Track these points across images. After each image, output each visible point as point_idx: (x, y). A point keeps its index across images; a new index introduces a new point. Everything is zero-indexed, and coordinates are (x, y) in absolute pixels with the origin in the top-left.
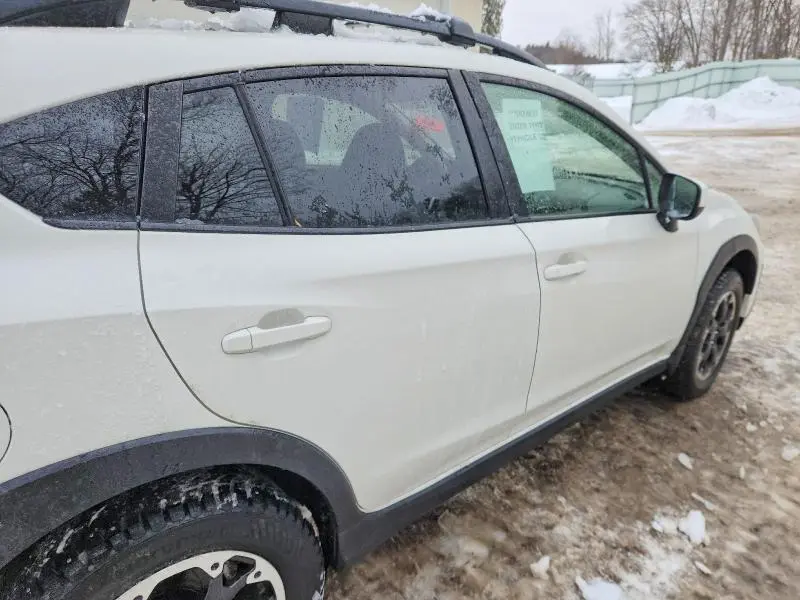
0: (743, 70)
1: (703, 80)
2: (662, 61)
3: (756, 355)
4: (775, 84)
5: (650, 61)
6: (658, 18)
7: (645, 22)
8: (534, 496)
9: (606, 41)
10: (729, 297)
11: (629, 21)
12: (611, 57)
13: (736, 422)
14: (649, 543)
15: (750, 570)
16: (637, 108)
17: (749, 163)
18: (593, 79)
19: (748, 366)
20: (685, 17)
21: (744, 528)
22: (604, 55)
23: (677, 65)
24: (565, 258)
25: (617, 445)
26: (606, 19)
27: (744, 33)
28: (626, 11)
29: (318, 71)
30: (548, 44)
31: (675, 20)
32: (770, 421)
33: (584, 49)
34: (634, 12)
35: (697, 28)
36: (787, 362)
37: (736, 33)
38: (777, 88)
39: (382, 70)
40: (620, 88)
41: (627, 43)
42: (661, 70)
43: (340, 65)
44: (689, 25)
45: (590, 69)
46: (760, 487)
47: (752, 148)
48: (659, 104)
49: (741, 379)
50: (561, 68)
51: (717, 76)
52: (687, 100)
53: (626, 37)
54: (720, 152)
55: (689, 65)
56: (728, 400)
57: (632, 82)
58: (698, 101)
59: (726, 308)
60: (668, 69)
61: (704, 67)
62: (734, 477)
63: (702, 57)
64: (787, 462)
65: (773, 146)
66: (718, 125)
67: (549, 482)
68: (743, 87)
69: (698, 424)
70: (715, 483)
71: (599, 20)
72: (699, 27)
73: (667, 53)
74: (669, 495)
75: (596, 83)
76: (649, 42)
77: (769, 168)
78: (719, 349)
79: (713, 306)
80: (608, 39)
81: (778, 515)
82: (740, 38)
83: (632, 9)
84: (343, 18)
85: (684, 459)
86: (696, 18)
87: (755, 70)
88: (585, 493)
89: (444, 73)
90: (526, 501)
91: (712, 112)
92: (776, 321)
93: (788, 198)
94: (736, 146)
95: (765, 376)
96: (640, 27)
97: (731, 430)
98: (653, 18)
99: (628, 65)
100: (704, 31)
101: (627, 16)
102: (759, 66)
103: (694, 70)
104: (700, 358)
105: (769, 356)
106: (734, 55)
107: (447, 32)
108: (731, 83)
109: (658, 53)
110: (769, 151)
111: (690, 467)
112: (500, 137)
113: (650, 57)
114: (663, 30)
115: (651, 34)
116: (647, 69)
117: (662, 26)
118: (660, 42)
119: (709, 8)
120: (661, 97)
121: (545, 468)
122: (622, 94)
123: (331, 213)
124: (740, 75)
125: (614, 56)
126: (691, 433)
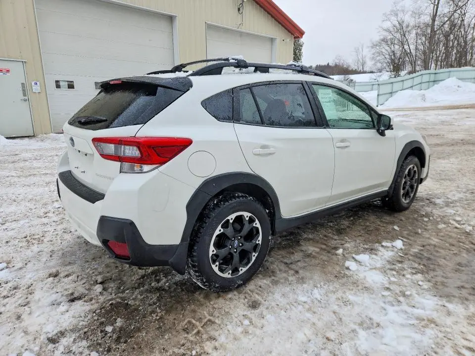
0: (441, 74)
1: (417, 80)
2: (394, 71)
3: (433, 198)
4: (460, 81)
5: (388, 71)
6: (391, 48)
7: (384, 50)
8: (336, 237)
9: (361, 61)
10: (413, 167)
11: (373, 51)
12: (365, 70)
13: (419, 218)
14: (380, 248)
15: (419, 255)
16: (380, 97)
17: (443, 123)
18: (355, 82)
19: (428, 201)
20: (406, 47)
21: (419, 246)
22: (361, 68)
23: (403, 73)
24: (343, 141)
25: (368, 224)
26: (361, 50)
27: (442, 54)
28: (372, 45)
29: (268, 83)
30: (328, 64)
31: (401, 49)
32: (435, 218)
33: (349, 66)
34: (376, 45)
35: (413, 52)
36: (447, 200)
37: (436, 54)
38: (461, 83)
39: (284, 82)
40: (371, 87)
41: (373, 62)
42: (393, 76)
43: (273, 81)
44: (409, 51)
45: (353, 77)
46: (428, 236)
47: (445, 116)
48: (393, 94)
49: (424, 205)
50: (336, 77)
51: (426, 78)
52: (409, 92)
53: (373, 59)
54: (427, 118)
55: (410, 73)
56: (417, 212)
57: (377, 83)
58: (416, 92)
59: (412, 172)
60: (398, 75)
61: (417, 74)
62: (417, 233)
63: (418, 68)
64: (439, 229)
65: (458, 114)
66: (427, 104)
67: (341, 234)
68: (441, 83)
69: (403, 219)
70: (408, 235)
71: (357, 51)
72: (415, 51)
73: (396, 67)
74: (390, 237)
75: (356, 84)
76: (386, 61)
77: (454, 125)
78: (412, 191)
79: (406, 169)
80: (363, 60)
81: (433, 243)
82: (439, 57)
83: (375, 43)
84: (272, 68)
85: (396, 228)
86: (412, 47)
87: (447, 74)
88: (355, 236)
89: (301, 82)
90: (332, 239)
91: (424, 98)
92: (445, 187)
93: (461, 138)
94: (436, 115)
95: (435, 204)
96: (380, 53)
97: (417, 220)
98: (387, 48)
99: (375, 74)
100: (418, 54)
101: (372, 48)
102: (450, 72)
103: (412, 76)
104: (402, 192)
105: (438, 198)
106: (436, 67)
107: (300, 69)
108: (434, 81)
109: (392, 67)
110: (454, 117)
111: (398, 230)
112: (319, 101)
113: (388, 69)
114: (394, 54)
115: (387, 56)
116: (385, 76)
117: (393, 52)
118: (393, 61)
119: (420, 41)
120: (394, 91)
121: (339, 230)
122: (372, 90)
123: (273, 122)
124: (439, 77)
125: (367, 69)
126: (400, 221)
